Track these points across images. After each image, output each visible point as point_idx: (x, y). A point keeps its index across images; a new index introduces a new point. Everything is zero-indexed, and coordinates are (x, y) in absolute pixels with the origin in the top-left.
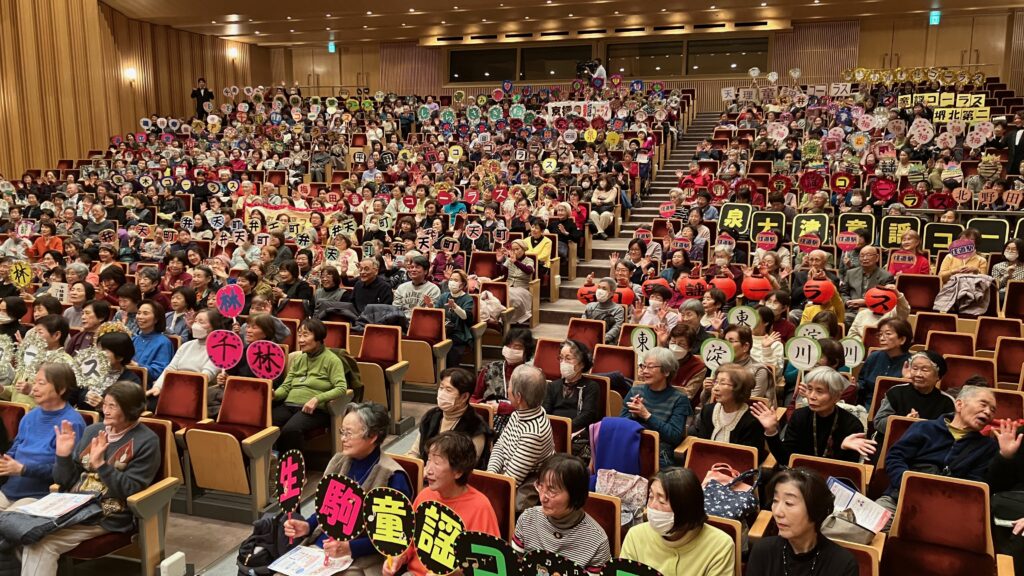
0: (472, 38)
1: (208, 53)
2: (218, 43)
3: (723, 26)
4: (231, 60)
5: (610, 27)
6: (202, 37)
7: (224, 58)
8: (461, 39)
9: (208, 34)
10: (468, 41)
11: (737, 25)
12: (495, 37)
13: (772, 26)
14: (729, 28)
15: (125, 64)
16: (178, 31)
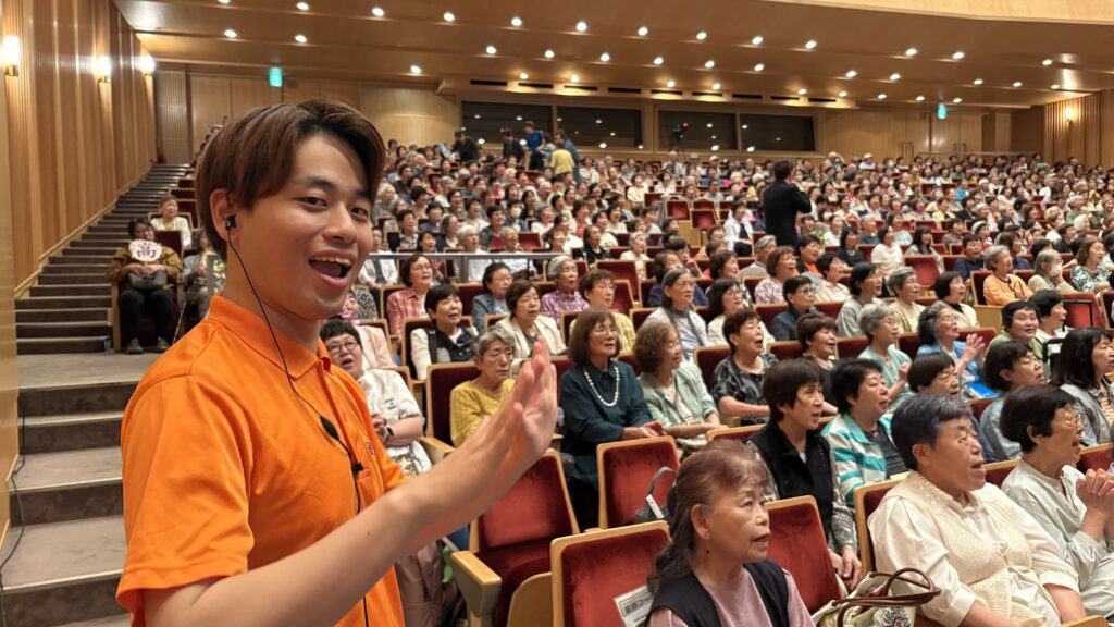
0: (520, 84)
3: (798, 99)
5: (687, 89)
8: (505, 84)
10: (514, 88)
11: (811, 100)
12: (551, 86)
13: (839, 104)
14: (803, 102)
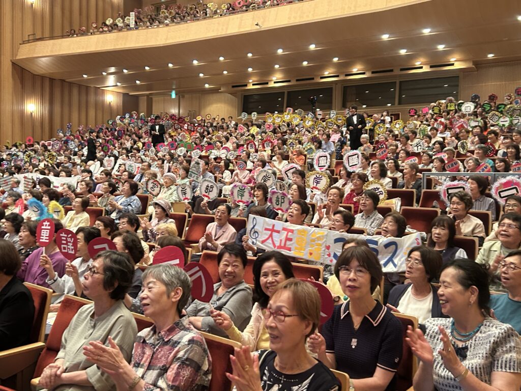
0: (253, 85)
1: (92, 98)
2: (99, 92)
3: (422, 68)
4: (108, 103)
5: (342, 73)
6: (87, 88)
7: (103, 102)
8: (246, 85)
9: (92, 86)
10: (250, 87)
11: (431, 67)
12: (267, 83)
13: (458, 66)
14: (426, 69)
15: (29, 101)
16: (70, 83)
